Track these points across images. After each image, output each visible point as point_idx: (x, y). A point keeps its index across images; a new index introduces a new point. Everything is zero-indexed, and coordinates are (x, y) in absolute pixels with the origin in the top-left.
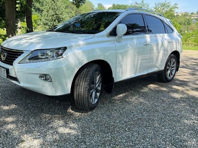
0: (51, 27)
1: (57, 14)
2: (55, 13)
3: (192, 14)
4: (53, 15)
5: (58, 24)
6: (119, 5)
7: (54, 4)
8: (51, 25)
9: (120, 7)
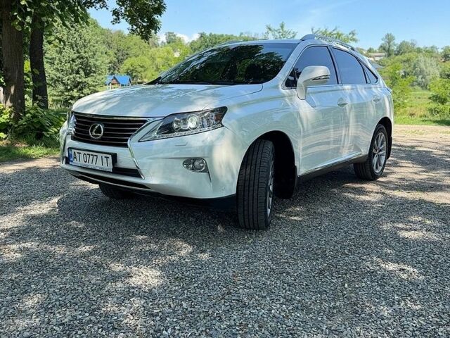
0: (69, 88)
1: (82, 58)
2: (78, 55)
3: (370, 50)
4: (73, 60)
5: (84, 80)
6: (215, 35)
7: (75, 36)
8: (69, 82)
9: (218, 41)
